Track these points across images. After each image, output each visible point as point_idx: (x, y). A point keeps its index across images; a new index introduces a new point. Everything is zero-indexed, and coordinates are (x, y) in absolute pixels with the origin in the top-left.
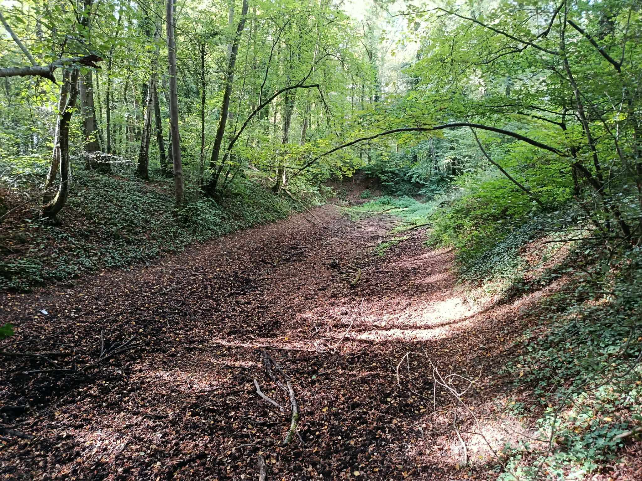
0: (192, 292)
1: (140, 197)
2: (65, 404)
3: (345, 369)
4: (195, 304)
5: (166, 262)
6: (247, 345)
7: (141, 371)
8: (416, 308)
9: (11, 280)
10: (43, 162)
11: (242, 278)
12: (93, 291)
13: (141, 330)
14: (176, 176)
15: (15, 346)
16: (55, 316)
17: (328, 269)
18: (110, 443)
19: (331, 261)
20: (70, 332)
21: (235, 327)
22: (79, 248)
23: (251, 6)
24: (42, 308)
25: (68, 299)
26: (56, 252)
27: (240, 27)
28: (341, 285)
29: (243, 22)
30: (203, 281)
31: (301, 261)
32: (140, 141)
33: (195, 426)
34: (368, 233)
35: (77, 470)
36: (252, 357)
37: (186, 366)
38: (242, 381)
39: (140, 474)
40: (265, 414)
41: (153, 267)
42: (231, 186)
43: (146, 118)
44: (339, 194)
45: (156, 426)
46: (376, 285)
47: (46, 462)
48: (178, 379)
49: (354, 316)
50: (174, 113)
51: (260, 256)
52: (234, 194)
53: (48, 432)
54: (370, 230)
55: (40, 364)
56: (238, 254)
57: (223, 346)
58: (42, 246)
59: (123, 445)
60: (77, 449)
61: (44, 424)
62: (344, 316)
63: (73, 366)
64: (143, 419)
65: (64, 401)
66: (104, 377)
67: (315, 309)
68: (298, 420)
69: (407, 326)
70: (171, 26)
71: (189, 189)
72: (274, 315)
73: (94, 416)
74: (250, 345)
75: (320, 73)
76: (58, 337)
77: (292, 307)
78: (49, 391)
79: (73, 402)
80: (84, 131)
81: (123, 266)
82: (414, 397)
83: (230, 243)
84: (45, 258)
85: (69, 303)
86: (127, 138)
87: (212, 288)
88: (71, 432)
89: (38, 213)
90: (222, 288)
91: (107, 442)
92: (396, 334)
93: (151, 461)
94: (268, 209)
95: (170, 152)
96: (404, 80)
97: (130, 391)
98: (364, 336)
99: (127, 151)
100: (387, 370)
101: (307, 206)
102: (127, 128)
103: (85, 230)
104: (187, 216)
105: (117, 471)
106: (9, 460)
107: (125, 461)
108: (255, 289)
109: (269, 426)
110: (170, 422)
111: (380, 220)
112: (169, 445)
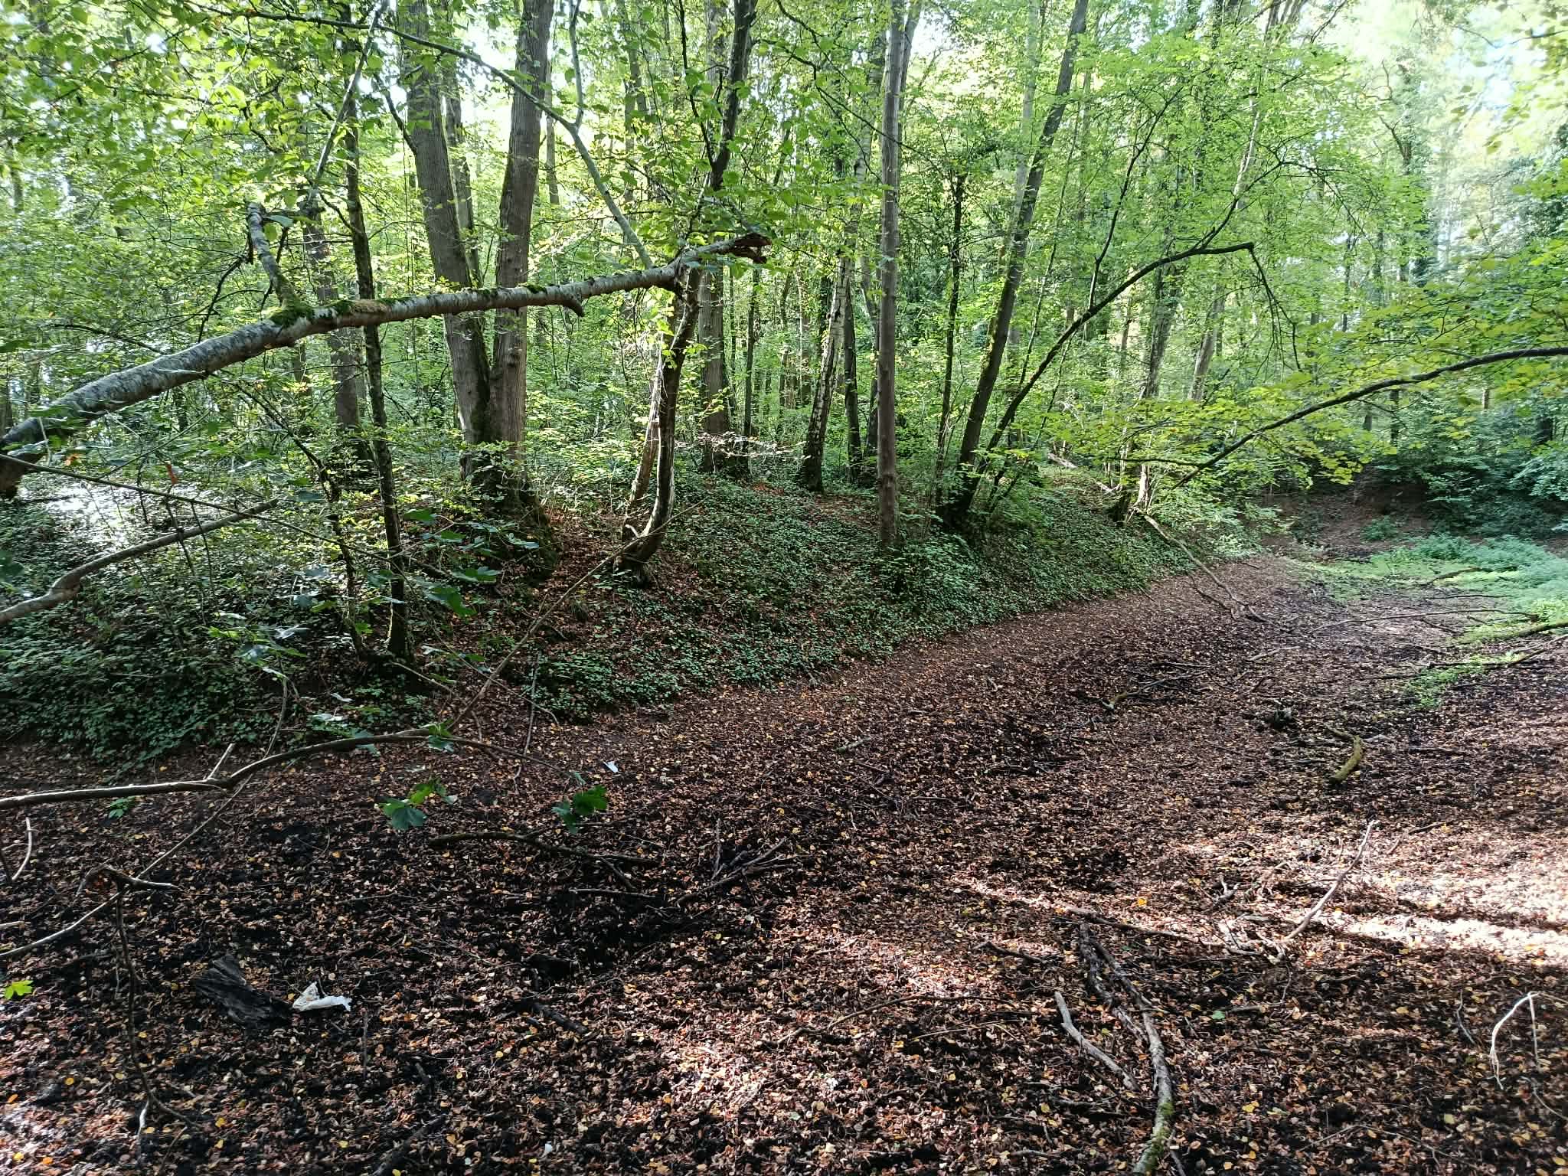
0: (908, 755)
1: (803, 530)
2: (642, 971)
3: (1310, 1010)
4: (913, 785)
5: (852, 679)
6: (1038, 901)
7: (793, 923)
8: (1544, 867)
9: (557, 695)
10: (626, 456)
11: (1026, 732)
12: (704, 731)
13: (796, 830)
14: (881, 483)
15: (558, 831)
16: (632, 779)
17: (1260, 729)
18: (728, 1076)
19: (1269, 709)
20: (656, 816)
21: (1007, 853)
22: (681, 637)
23: (1081, 70)
24: (608, 759)
25: (656, 743)
26: (638, 643)
27: (1051, 127)
28: (1301, 779)
29: (1060, 111)
30: (932, 732)
31: (1183, 702)
32: (810, 407)
33: (912, 1077)
34: (1385, 637)
35: (664, 1121)
36: (1049, 934)
37: (892, 928)
38: (1026, 991)
39: (791, 1163)
40: (1085, 1087)
41: (824, 689)
42: (1007, 507)
43: (825, 354)
44: (1295, 527)
45: (826, 1058)
46: (1410, 787)
47: (605, 1089)
48: (874, 957)
49: (1340, 868)
50: (887, 339)
51: (1071, 681)
52: (1011, 525)
53: (611, 1024)
54: (1393, 629)
55: (599, 877)
56: (1016, 673)
57: (979, 895)
58: (615, 628)
59: (754, 1087)
60: (662, 1073)
61: (603, 1005)
62: (1309, 864)
63: (661, 891)
64: (797, 1036)
65: (640, 963)
66: (719, 925)
67: (1223, 835)
68: (1173, 1119)
69: (1512, 916)
70: (892, 142)
71: (907, 512)
72: (1106, 835)
73: (698, 1008)
74: (1046, 904)
75: (1258, 213)
76: (634, 823)
77: (1155, 821)
78: (613, 936)
79: (659, 969)
80: (702, 390)
81: (763, 682)
82: (1535, 1127)
83: (995, 644)
84: (619, 655)
85: (657, 752)
86: (782, 400)
87: (952, 750)
88: (653, 1033)
89: (612, 560)
90: (978, 752)
91: (722, 1072)
92: (1476, 934)
93: (814, 1136)
94: (1097, 563)
95: (872, 428)
96: (1515, 207)
97: (771, 966)
98: (1371, 927)
99: (779, 429)
100: (1444, 1034)
101: (1202, 558)
102: (783, 377)
103: (694, 598)
104: (902, 576)
105: (743, 1144)
106: (540, 1068)
107: (759, 1123)
108: (1057, 763)
109: (1096, 1119)
110: (856, 1054)
111: (1425, 603)
112: (852, 1111)
